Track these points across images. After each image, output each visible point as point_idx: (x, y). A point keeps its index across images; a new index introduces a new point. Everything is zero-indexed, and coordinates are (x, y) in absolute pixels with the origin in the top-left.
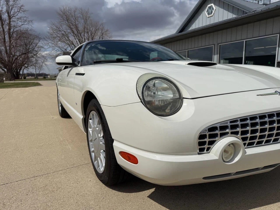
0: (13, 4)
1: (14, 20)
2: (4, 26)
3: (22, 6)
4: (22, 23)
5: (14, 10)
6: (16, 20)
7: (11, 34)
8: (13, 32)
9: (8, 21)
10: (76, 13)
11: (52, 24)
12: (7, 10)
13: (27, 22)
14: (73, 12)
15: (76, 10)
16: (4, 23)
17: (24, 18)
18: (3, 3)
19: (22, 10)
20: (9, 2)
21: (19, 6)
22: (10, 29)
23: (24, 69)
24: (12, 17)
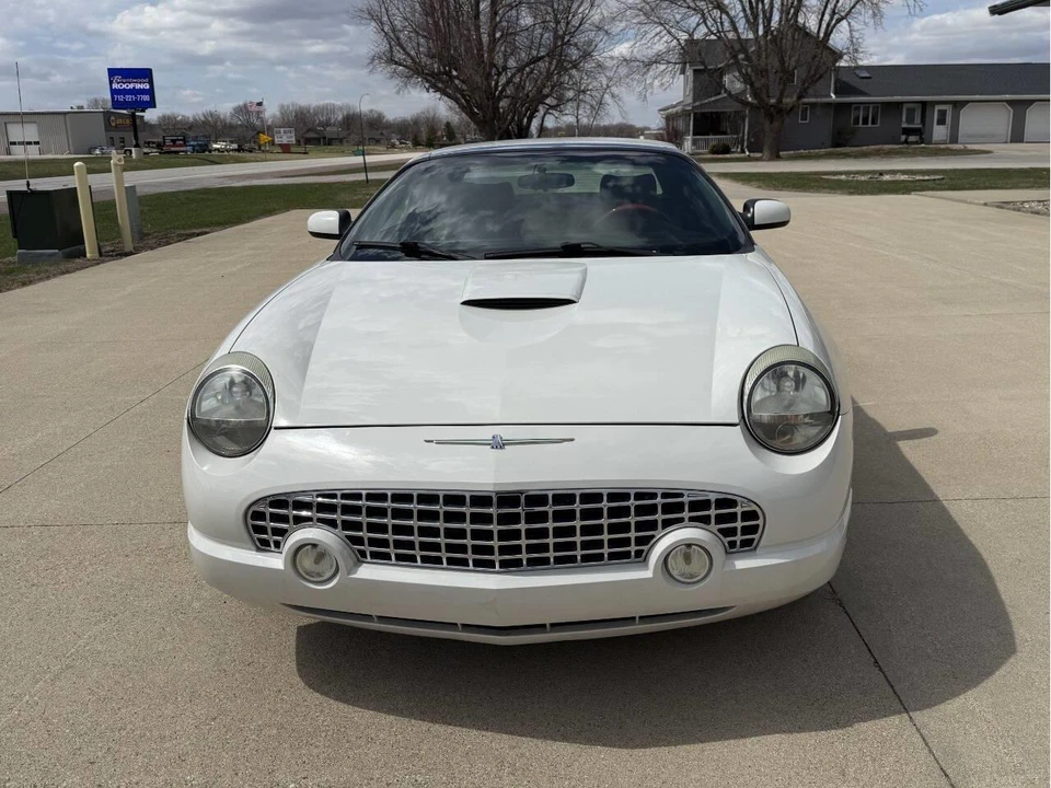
23: (545, 114)
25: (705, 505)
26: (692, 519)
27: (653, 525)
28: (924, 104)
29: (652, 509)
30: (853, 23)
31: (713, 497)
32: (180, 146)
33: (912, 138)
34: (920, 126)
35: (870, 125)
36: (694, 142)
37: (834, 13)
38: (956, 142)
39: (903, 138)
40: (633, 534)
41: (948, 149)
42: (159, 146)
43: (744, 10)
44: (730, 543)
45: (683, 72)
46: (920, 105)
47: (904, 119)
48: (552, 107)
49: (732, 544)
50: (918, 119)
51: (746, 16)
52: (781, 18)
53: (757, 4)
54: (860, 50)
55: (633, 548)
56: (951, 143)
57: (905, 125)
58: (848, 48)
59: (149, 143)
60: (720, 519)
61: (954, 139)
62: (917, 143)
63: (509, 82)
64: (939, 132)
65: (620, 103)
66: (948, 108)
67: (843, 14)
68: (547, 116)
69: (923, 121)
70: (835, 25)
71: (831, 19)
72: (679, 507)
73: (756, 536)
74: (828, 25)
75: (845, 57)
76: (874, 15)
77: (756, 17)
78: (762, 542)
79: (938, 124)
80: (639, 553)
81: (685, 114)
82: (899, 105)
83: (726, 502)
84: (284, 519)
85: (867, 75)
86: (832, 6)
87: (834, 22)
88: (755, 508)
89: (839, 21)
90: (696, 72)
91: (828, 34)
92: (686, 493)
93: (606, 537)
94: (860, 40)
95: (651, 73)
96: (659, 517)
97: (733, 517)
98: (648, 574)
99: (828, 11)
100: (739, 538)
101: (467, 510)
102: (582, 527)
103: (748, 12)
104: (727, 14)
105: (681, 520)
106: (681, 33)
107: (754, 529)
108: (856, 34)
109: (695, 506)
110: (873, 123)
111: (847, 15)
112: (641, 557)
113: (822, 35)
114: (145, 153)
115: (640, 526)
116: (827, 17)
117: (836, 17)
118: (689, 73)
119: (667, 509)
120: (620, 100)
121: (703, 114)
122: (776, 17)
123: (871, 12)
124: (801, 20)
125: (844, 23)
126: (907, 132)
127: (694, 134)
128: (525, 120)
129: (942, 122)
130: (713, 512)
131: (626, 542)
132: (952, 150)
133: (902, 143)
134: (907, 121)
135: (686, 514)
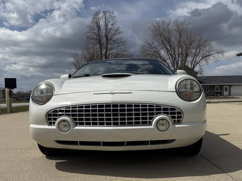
0: (111, 28)
1: (110, 42)
2: (102, 49)
3: (118, 28)
4: (118, 44)
5: (112, 33)
6: (112, 42)
7: (107, 56)
8: (109, 54)
9: (105, 45)
10: (170, 27)
11: (145, 41)
12: (105, 34)
13: (121, 43)
14: (166, 26)
15: (170, 23)
16: (102, 46)
17: (119, 39)
18: (103, 28)
19: (118, 32)
20: (108, 26)
21: (116, 28)
22: (106, 52)
24: (110, 40)
25: (167, 109)
26: (164, 113)
27: (153, 114)
28: (221, 86)
29: (153, 110)
30: (200, 64)
31: (169, 107)
32: (22, 98)
33: (218, 95)
34: (220, 91)
35: (206, 91)
37: (195, 62)
38: (231, 96)
39: (216, 95)
40: (148, 116)
41: (228, 97)
42: (16, 99)
43: (171, 62)
44: (174, 120)
46: (220, 86)
47: (216, 90)
49: (175, 121)
50: (219, 89)
51: (172, 63)
52: (181, 64)
53: (175, 60)
54: (203, 71)
55: (148, 120)
56: (229, 96)
57: (216, 91)
58: (199, 71)
59: (14, 98)
60: (171, 113)
61: (230, 94)
62: (220, 96)
64: (226, 93)
66: (227, 87)
67: (198, 62)
69: (221, 90)
70: (196, 65)
71: (195, 63)
72: (160, 109)
73: (181, 119)
74: (194, 65)
75: (199, 73)
76: (206, 62)
77: (174, 63)
78: (183, 121)
79: (225, 91)
80: (150, 122)
82: (214, 86)
83: (173, 109)
84: (56, 115)
85: (205, 78)
86: (195, 60)
87: (195, 64)
88: (180, 111)
89: (196, 64)
91: (194, 68)
92: (162, 106)
93: (141, 117)
94: (202, 69)
96: (155, 111)
97: (174, 113)
98: (152, 127)
99: (194, 62)
100: (176, 119)
101: (104, 108)
102: (135, 118)
103: (172, 62)
104: (166, 62)
105: (161, 113)
107: (180, 117)
108: (201, 67)
109: (164, 109)
110: (207, 91)
111: (199, 62)
112: (150, 123)
113: (192, 67)
114: (13, 100)
115: (150, 114)
116: (193, 63)
117: (196, 63)
119: (157, 110)
122: (180, 63)
123: (205, 61)
124: (186, 64)
125: (198, 64)
126: (217, 93)
129: (226, 90)
130: (169, 111)
131: (146, 118)
132: (229, 97)
133: (216, 96)
134: (217, 90)
135: (162, 111)
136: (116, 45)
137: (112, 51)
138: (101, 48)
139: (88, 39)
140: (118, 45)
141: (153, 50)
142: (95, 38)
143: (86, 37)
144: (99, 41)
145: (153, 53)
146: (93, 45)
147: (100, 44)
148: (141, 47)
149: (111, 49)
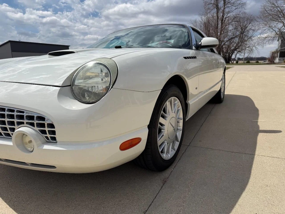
1: (228, 6)
2: (219, 13)
6: (230, 5)
7: (224, 20)
9: (222, 9)
13: (240, 5)
16: (219, 10)
22: (223, 16)
23: (237, 54)
24: (228, 3)
25: (32, 118)
26: (27, 123)
36: (279, 60)
45: (278, 40)
48: (239, 51)
60: (38, 125)
63: (224, 44)
65: (258, 49)
68: (238, 54)
81: (277, 52)
90: (282, 40)
92: (25, 111)
95: (266, 40)
106: (276, 29)
109: (28, 118)
118: (280, 41)
120: (257, 48)
121: (282, 52)
127: (280, 57)
128: (231, 55)
130: (35, 122)
135: (25, 121)
136: (234, 8)
137: (228, 15)
138: (217, 13)
139: (205, 5)
140: (236, 7)
141: (277, 10)
142: (212, 3)
143: (204, 3)
144: (216, 5)
145: (276, 13)
146: (210, 10)
147: (217, 8)
148: (262, 8)
149: (229, 12)
